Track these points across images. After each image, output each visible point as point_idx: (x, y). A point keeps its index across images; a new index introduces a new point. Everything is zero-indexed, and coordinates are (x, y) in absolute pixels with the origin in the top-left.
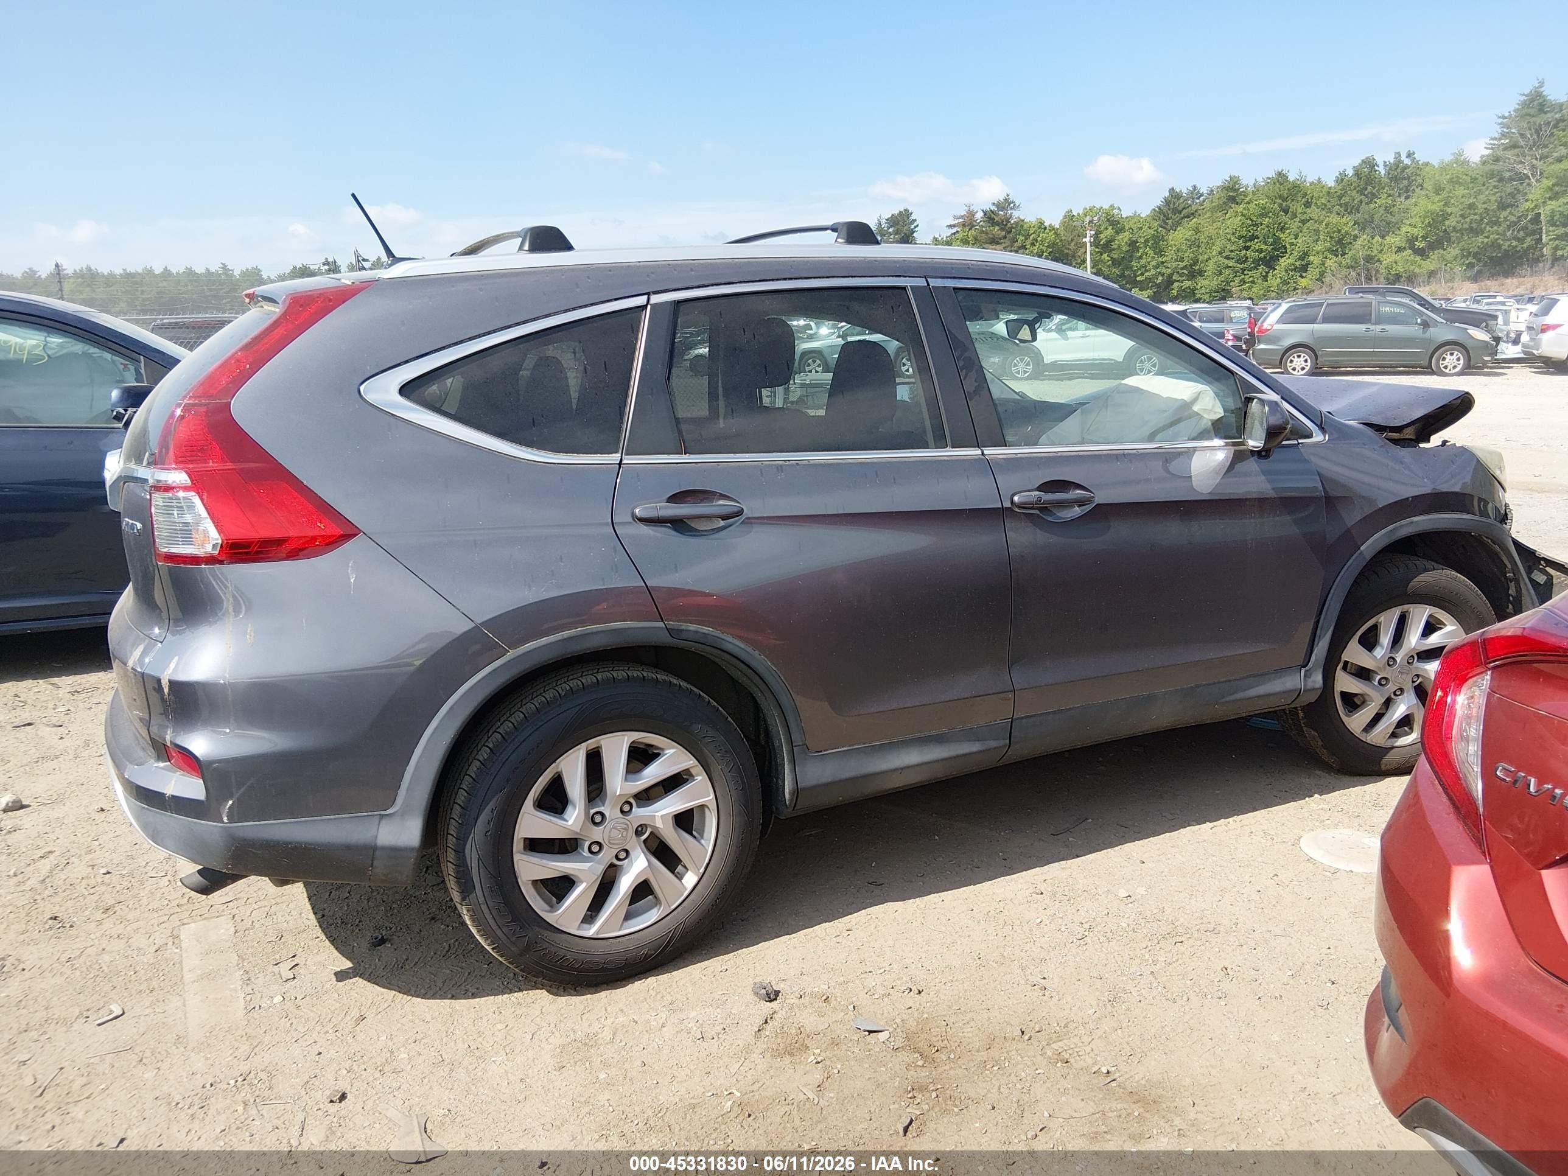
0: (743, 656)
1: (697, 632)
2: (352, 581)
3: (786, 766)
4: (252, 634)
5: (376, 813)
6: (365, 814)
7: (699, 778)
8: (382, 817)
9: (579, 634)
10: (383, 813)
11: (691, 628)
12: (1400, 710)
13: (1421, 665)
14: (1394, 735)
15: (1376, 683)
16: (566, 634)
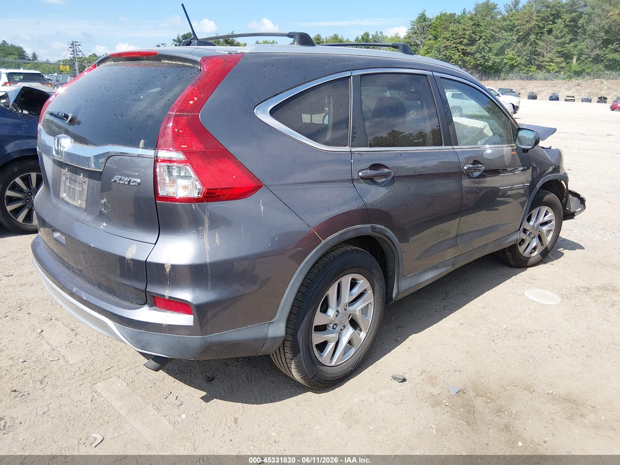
0: (391, 238)
1: (379, 228)
2: (262, 210)
3: (395, 283)
4: (218, 238)
5: (267, 322)
6: (263, 323)
7: (369, 292)
8: (270, 323)
9: (345, 231)
10: (270, 321)
11: (378, 227)
12: (534, 244)
13: (541, 227)
14: (531, 253)
15: (528, 235)
16: (341, 232)
